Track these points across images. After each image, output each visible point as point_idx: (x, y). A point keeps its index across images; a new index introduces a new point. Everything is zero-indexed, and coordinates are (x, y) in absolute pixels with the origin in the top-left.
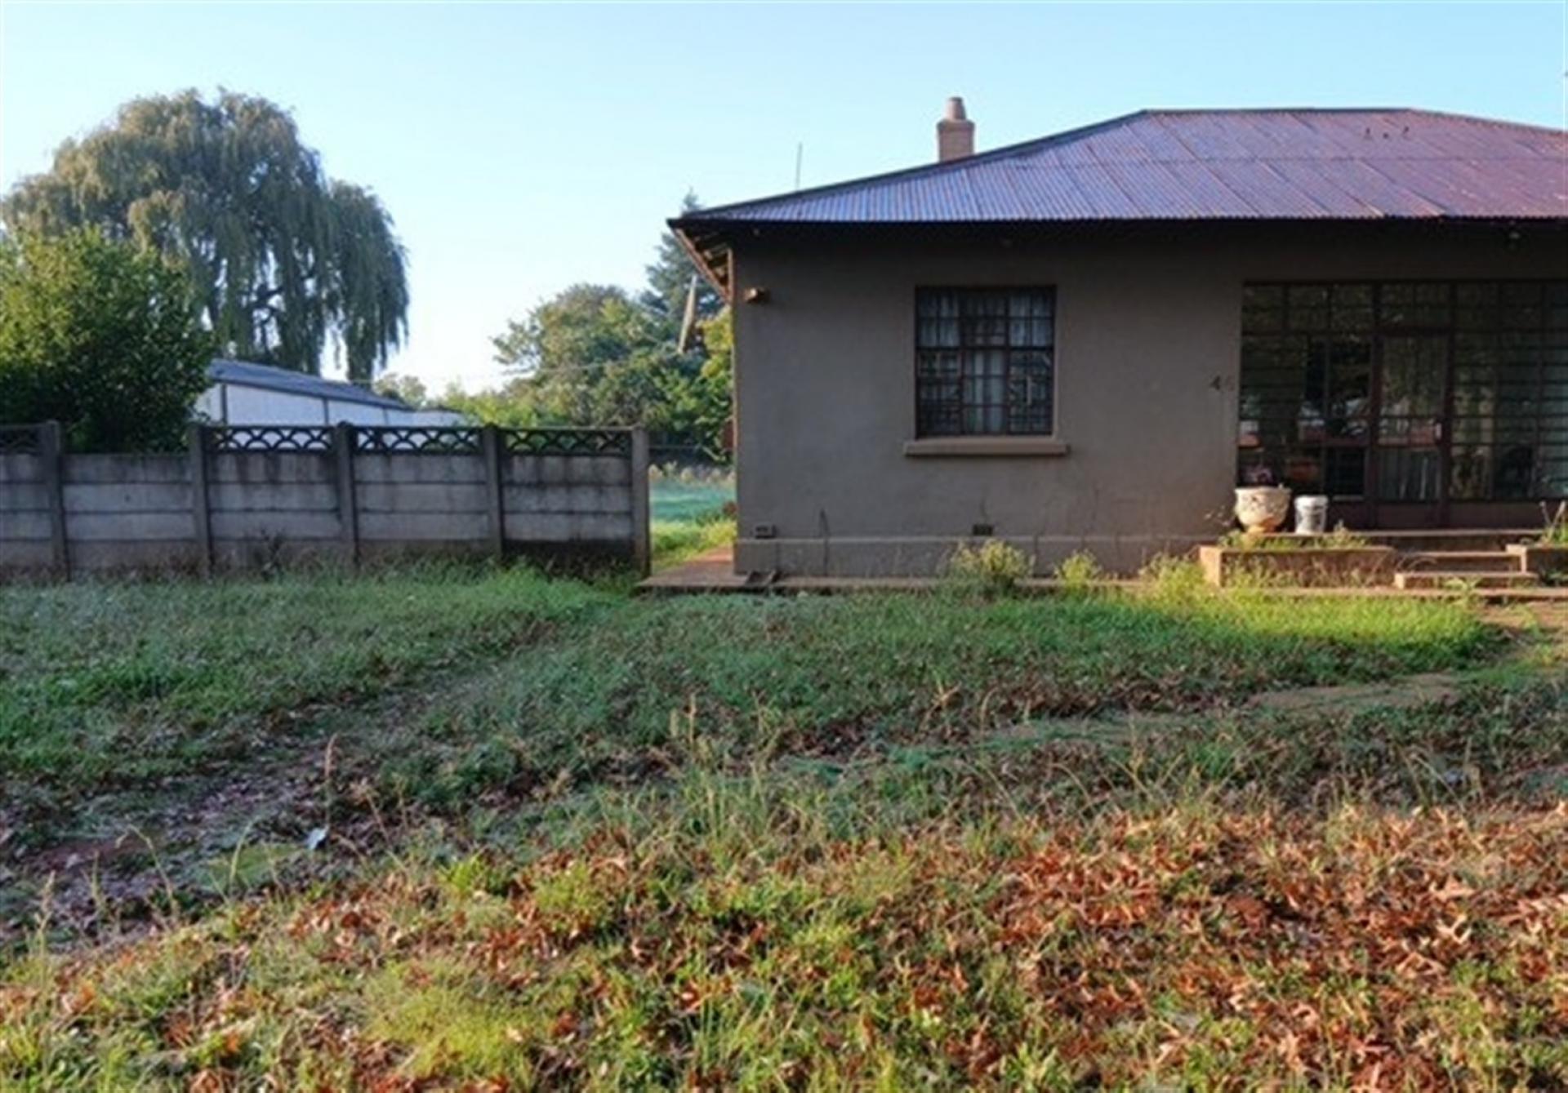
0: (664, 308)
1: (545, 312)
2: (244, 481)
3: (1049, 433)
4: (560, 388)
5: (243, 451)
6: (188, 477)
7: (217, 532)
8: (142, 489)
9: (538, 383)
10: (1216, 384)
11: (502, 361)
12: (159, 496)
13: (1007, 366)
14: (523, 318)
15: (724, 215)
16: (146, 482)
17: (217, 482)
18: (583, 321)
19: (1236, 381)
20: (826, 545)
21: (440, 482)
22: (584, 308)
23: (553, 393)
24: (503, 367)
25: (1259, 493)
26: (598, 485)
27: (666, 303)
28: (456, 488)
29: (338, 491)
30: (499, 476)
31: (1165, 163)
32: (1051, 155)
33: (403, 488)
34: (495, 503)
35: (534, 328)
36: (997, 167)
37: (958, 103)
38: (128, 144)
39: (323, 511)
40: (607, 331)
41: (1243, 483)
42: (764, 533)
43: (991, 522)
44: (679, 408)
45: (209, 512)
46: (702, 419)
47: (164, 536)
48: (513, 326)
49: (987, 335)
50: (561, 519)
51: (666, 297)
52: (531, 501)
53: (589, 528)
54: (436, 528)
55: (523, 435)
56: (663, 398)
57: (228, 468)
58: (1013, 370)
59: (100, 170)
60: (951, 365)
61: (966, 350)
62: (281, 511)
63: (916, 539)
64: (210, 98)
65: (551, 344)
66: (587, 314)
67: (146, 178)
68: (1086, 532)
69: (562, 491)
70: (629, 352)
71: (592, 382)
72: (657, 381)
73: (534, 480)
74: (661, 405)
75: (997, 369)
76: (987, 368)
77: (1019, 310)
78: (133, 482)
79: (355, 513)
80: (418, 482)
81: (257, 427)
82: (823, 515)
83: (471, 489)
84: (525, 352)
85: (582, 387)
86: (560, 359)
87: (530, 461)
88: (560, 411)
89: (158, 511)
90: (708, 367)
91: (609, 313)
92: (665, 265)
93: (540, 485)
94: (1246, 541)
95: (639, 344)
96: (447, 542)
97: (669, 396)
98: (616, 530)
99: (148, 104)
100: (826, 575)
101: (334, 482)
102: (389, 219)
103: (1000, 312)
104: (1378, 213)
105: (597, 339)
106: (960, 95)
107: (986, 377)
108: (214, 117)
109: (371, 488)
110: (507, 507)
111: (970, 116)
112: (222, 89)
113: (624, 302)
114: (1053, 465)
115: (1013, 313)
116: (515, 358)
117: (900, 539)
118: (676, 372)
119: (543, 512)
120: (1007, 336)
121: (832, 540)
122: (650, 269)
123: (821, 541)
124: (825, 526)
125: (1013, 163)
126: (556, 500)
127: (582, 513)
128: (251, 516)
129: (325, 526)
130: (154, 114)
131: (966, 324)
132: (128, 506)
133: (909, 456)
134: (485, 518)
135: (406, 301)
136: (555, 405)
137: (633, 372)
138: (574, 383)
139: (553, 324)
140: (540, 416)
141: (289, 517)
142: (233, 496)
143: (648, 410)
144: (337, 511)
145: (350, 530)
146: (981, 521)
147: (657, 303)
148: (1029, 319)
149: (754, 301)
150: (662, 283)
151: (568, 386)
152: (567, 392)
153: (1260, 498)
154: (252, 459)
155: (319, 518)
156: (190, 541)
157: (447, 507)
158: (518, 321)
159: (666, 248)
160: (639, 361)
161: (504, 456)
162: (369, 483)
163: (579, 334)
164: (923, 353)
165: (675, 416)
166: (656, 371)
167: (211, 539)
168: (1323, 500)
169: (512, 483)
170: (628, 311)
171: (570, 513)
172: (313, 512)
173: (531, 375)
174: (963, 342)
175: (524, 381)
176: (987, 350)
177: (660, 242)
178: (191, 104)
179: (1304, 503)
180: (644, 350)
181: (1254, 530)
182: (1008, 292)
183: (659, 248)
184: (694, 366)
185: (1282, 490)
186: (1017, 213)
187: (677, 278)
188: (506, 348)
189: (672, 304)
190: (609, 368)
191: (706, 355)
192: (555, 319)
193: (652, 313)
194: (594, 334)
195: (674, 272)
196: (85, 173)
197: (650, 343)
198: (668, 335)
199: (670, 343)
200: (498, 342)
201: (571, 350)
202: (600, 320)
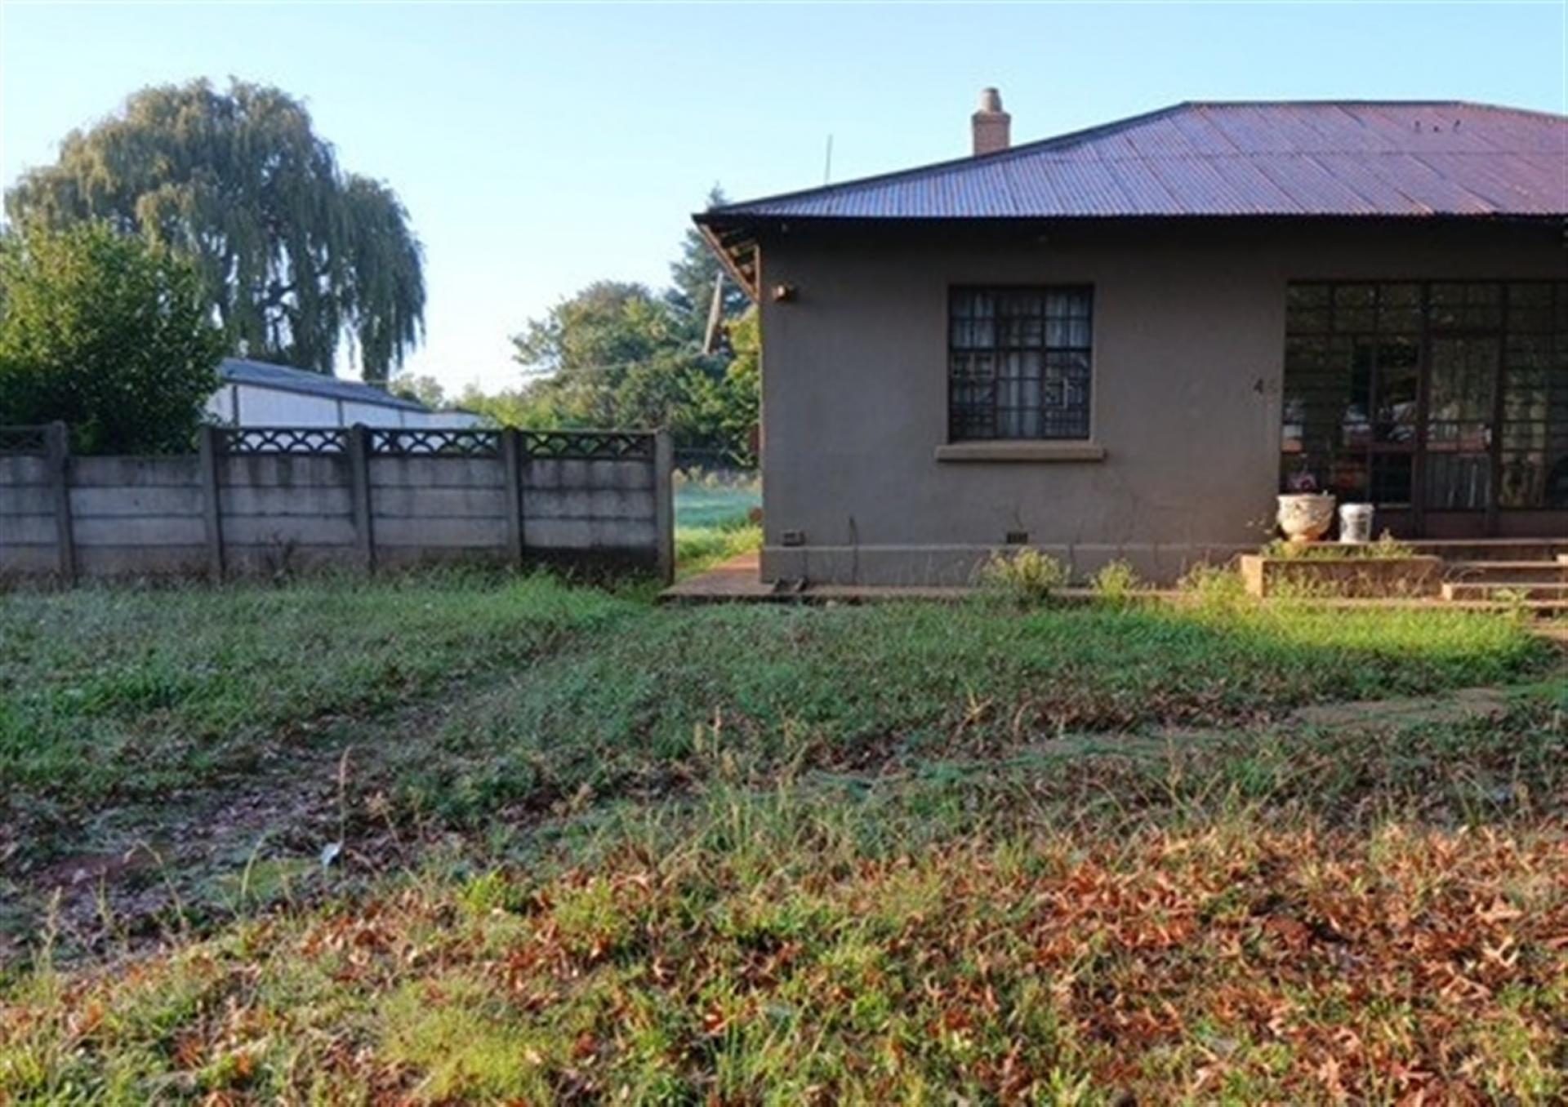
0: (690, 307)
1: (566, 311)
2: (256, 485)
3: (1087, 438)
4: (581, 389)
5: (255, 454)
6: (198, 480)
7: (228, 538)
8: (151, 493)
9: (558, 384)
10: (1259, 387)
11: (522, 361)
12: (169, 500)
13: (1043, 367)
14: (542, 316)
15: (752, 210)
16: (154, 485)
17: (229, 486)
18: (604, 321)
19: (1280, 383)
20: (856, 554)
21: (456, 487)
22: (606, 306)
23: (574, 394)
24: (523, 368)
25: (1303, 500)
26: (620, 489)
27: (692, 301)
28: (473, 493)
29: (352, 496)
30: (519, 480)
31: (1207, 158)
32: (1089, 148)
33: (420, 492)
34: (515, 510)
35: (554, 327)
36: (1033, 161)
37: (994, 95)
38: (137, 136)
39: (337, 516)
40: (631, 331)
41: (1286, 490)
42: (791, 541)
43: (1025, 530)
44: (704, 410)
45: (220, 516)
46: (728, 422)
47: (172, 540)
48: (533, 325)
49: (1022, 335)
50: (583, 525)
51: (691, 295)
52: (551, 506)
53: (611, 534)
54: (452, 534)
55: (543, 438)
56: (688, 400)
57: (239, 471)
58: (1049, 372)
59: (108, 162)
60: (985, 366)
61: (1001, 351)
62: (295, 515)
63: (947, 547)
64: (221, 88)
65: (573, 343)
66: (610, 312)
67: (155, 170)
68: (1125, 541)
69: (583, 495)
70: (651, 352)
71: (615, 384)
72: (682, 383)
73: (554, 484)
74: (687, 408)
75: (1032, 371)
76: (1021, 371)
77: (1056, 309)
78: (143, 485)
79: (371, 517)
80: (434, 486)
81: (269, 429)
82: (852, 522)
83: (491, 494)
84: (545, 352)
85: (604, 389)
86: (581, 360)
87: (550, 464)
88: (582, 415)
89: (168, 515)
90: (734, 368)
91: (632, 312)
92: (690, 262)
93: (560, 490)
94: (1289, 550)
95: (664, 344)
96: (465, 549)
97: (694, 398)
98: (638, 537)
99: (158, 94)
100: (854, 583)
101: (348, 486)
102: (406, 213)
103: (1036, 311)
104: (1428, 210)
105: (619, 338)
106: (995, 85)
107: (1021, 379)
108: (225, 108)
109: (385, 493)
110: (526, 513)
111: (1006, 108)
112: (233, 78)
113: (648, 300)
114: (1090, 472)
115: (1049, 313)
116: (535, 358)
117: (933, 547)
118: (701, 373)
119: (564, 518)
120: (1042, 336)
121: (862, 548)
122: (675, 266)
123: (850, 548)
124: (854, 534)
125: (1050, 156)
126: (578, 505)
127: (604, 519)
128: (263, 521)
129: (339, 531)
130: (163, 104)
131: (1001, 324)
132: (135, 510)
133: (945, 461)
134: (504, 524)
135: (423, 298)
136: (576, 407)
137: (657, 373)
138: (595, 386)
139: (574, 323)
140: (560, 418)
141: (303, 521)
142: (244, 500)
143: (672, 412)
144: (351, 517)
145: (365, 537)
146: (1015, 528)
147: (682, 301)
148: (1066, 319)
149: (781, 299)
150: (686, 281)
151: (590, 387)
152: (588, 394)
153: (1304, 505)
154: (264, 460)
155: (332, 522)
156: (201, 546)
157: (463, 511)
158: (538, 319)
159: (693, 245)
160: (663, 361)
161: (524, 459)
162: (386, 486)
163: (601, 333)
164: (955, 353)
165: (703, 419)
166: (680, 372)
167: (222, 545)
168: (1366, 506)
169: (532, 488)
170: (651, 309)
171: (591, 518)
172: (327, 517)
173: (551, 376)
174: (997, 341)
175: (545, 382)
176: (1022, 350)
177: (685, 238)
178: (202, 95)
179: (1349, 511)
180: (668, 350)
181: (1297, 538)
182: (1044, 291)
183: (684, 244)
184: (720, 367)
185: (1327, 498)
186: (1054, 209)
187: (701, 275)
188: (526, 348)
189: (697, 302)
190: (632, 368)
191: (732, 356)
192: (576, 317)
193: (677, 312)
194: (616, 334)
195: (698, 269)
196: (93, 165)
197: (674, 343)
198: (692, 335)
199: (695, 343)
200: (518, 342)
201: (593, 350)
202: (623, 319)
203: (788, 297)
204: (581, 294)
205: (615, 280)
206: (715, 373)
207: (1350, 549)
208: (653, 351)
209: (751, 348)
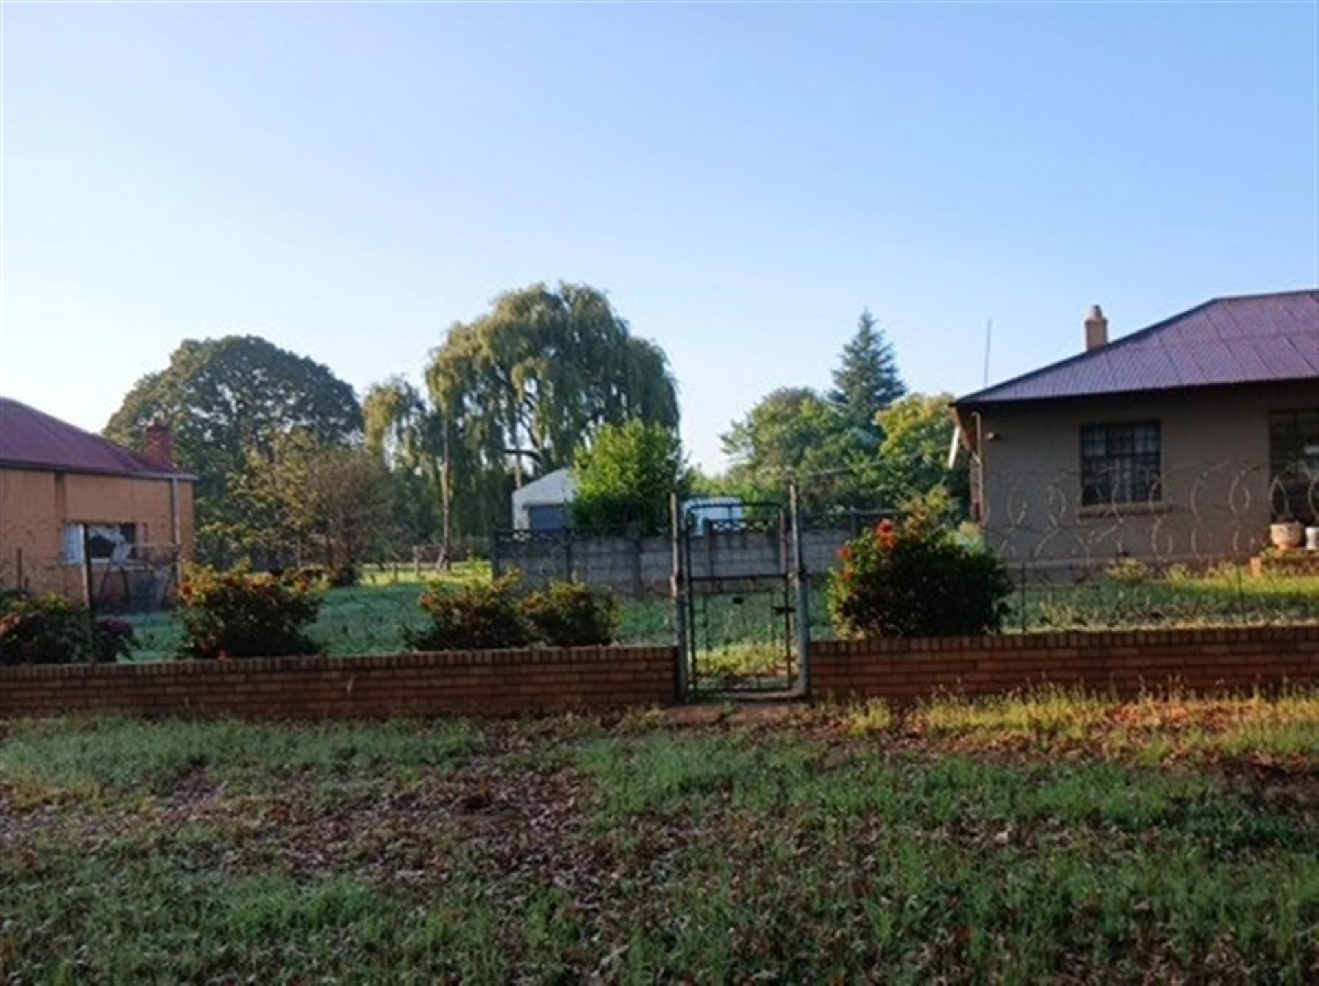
0: (846, 402)
1: (758, 413)
2: (730, 548)
3: (1160, 499)
4: (773, 471)
5: (729, 532)
6: (702, 546)
7: (716, 574)
9: (752, 468)
10: (1257, 468)
11: (727, 452)
13: (1134, 462)
14: (741, 418)
17: (716, 548)
18: (786, 418)
19: (1268, 467)
22: (786, 408)
23: (768, 473)
24: (727, 457)
25: (1284, 527)
27: (848, 397)
28: (834, 546)
29: (777, 550)
31: (1224, 341)
33: (809, 547)
35: (750, 426)
36: (1122, 349)
37: (1097, 310)
38: (509, 327)
39: (768, 561)
40: (806, 423)
41: (1274, 520)
43: (1128, 549)
44: (864, 479)
45: (712, 563)
48: (735, 425)
49: (1123, 447)
51: (847, 393)
56: (851, 472)
57: (721, 542)
58: (1137, 466)
59: (492, 346)
60: (1102, 465)
61: (1110, 457)
62: (748, 561)
64: (553, 288)
65: (765, 437)
66: (789, 411)
67: (520, 350)
68: (1183, 553)
71: (796, 463)
74: (851, 479)
75: (1128, 466)
76: (1122, 465)
77: (1139, 434)
80: (816, 544)
84: (744, 444)
85: (789, 468)
86: (770, 446)
88: (772, 488)
90: (884, 447)
92: (847, 369)
94: (1278, 554)
95: (831, 431)
97: (856, 470)
99: (516, 297)
102: (665, 360)
103: (1128, 435)
105: (798, 430)
106: (1097, 303)
107: (1122, 470)
108: (554, 302)
111: (1105, 316)
112: (561, 282)
113: (816, 400)
114: (1162, 517)
115: (1135, 436)
116: (736, 448)
118: (862, 452)
120: (1133, 448)
122: (835, 373)
125: (1132, 346)
128: (733, 565)
130: (522, 304)
131: (1109, 443)
133: (1082, 516)
135: (678, 417)
136: (769, 482)
137: (827, 455)
138: (782, 466)
139: (766, 422)
140: (760, 492)
141: (752, 564)
142: (724, 555)
146: (1122, 549)
147: (840, 398)
148: (1146, 439)
149: (992, 439)
150: (845, 383)
151: (778, 468)
152: (779, 473)
153: (1284, 529)
154: (733, 536)
158: (738, 421)
159: (849, 356)
160: (832, 445)
163: (784, 428)
164: (1085, 460)
165: (863, 486)
166: (845, 452)
170: (820, 406)
172: (764, 561)
173: (746, 462)
174: (1107, 453)
175: (743, 466)
176: (1121, 457)
177: (842, 351)
178: (541, 295)
179: (1310, 531)
180: (833, 437)
181: (1283, 547)
182: (1132, 425)
183: (843, 357)
184: (873, 446)
185: (1297, 523)
186: (1136, 385)
187: (856, 378)
188: (730, 442)
189: (853, 398)
190: (808, 452)
191: (884, 437)
192: (766, 417)
193: (837, 407)
194: (796, 427)
195: (854, 374)
196: (480, 347)
197: (838, 430)
198: (851, 423)
199: (855, 430)
200: (724, 438)
201: (779, 440)
202: (799, 416)
203: (996, 437)
204: (765, 399)
205: (790, 386)
206: (872, 451)
207: (1311, 552)
208: (823, 438)
209: (898, 431)
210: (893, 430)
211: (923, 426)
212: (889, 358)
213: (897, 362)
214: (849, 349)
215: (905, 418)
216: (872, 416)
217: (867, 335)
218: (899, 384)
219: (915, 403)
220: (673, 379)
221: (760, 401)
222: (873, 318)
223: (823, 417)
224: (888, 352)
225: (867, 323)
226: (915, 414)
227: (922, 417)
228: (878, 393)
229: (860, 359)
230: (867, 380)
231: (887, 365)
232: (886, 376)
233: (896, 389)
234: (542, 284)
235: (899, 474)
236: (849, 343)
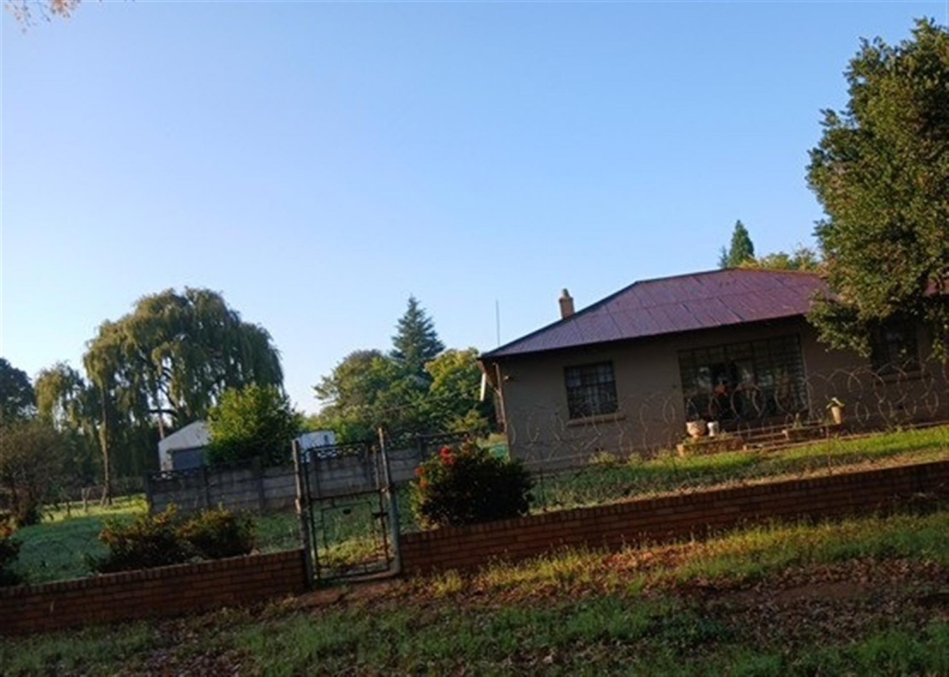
0: (404, 357)
1: (341, 369)
2: (330, 469)
3: (617, 412)
4: (355, 409)
9: (340, 408)
10: (675, 387)
11: (320, 398)
13: (600, 389)
14: (329, 374)
18: (362, 372)
19: (680, 385)
21: (401, 459)
22: (361, 365)
23: (352, 411)
24: (321, 402)
25: (694, 424)
27: (404, 354)
29: (365, 468)
30: (422, 454)
31: (646, 308)
32: (602, 309)
35: (336, 378)
36: (584, 316)
37: (566, 292)
38: (148, 321)
39: (360, 476)
40: (376, 375)
41: (688, 421)
43: (602, 446)
44: (421, 409)
45: (318, 481)
48: (324, 379)
49: (592, 379)
51: (404, 351)
56: (411, 406)
57: (324, 465)
58: (602, 391)
59: (135, 336)
60: (579, 392)
61: (584, 386)
62: (345, 477)
64: (180, 292)
65: (347, 386)
66: (363, 367)
67: (157, 337)
68: (635, 445)
71: (371, 402)
72: (407, 397)
74: (411, 410)
75: (596, 391)
76: (592, 391)
77: (601, 370)
79: (372, 475)
83: (413, 460)
84: (332, 392)
85: (367, 406)
86: (352, 392)
87: (433, 447)
88: (356, 421)
90: (433, 386)
91: (375, 364)
92: (402, 335)
94: (692, 441)
95: (394, 378)
96: (403, 481)
97: (415, 404)
101: (363, 465)
102: (270, 337)
103: (594, 372)
104: (719, 324)
105: (371, 379)
107: (593, 395)
108: (182, 301)
112: (186, 287)
113: (382, 357)
114: (620, 423)
115: (599, 372)
116: (327, 395)
118: (417, 391)
120: (598, 379)
122: (394, 338)
124: (541, 456)
128: (334, 481)
129: (360, 481)
130: (157, 304)
131: (583, 378)
135: (282, 377)
136: (353, 417)
137: (393, 394)
138: (362, 406)
139: (348, 375)
140: (347, 424)
141: (348, 479)
142: (326, 475)
144: (365, 475)
145: (370, 481)
146: (598, 446)
147: (399, 355)
148: (605, 373)
149: (507, 380)
150: (401, 345)
151: (359, 406)
152: (360, 411)
155: (358, 478)
157: (404, 467)
158: (327, 376)
159: (402, 326)
160: (396, 388)
161: (424, 447)
163: (361, 378)
164: (569, 389)
165: (421, 414)
166: (405, 392)
167: (319, 491)
168: (716, 423)
170: (385, 361)
172: (356, 476)
173: (334, 404)
174: (582, 383)
175: (332, 407)
176: (592, 385)
177: (397, 323)
178: (172, 297)
179: (710, 425)
180: (397, 382)
181: (695, 437)
182: (596, 365)
183: (397, 327)
184: (425, 386)
185: (702, 421)
187: (409, 341)
188: (322, 391)
189: (408, 355)
190: (380, 394)
191: (432, 380)
192: (346, 372)
193: (398, 361)
194: (369, 378)
195: (406, 338)
196: (126, 337)
197: (399, 377)
198: (408, 372)
199: (411, 376)
200: (317, 388)
201: (358, 388)
202: (371, 369)
203: (510, 379)
204: (345, 359)
205: (363, 349)
206: (425, 390)
207: (712, 438)
208: (390, 383)
209: (442, 375)
210: (438, 375)
211: (458, 371)
212: (430, 326)
213: (436, 329)
214: (402, 322)
215: (446, 366)
216: (422, 366)
217: (414, 312)
218: (438, 343)
219: (452, 355)
220: (276, 350)
221: (341, 361)
222: (417, 300)
223: (389, 369)
224: (429, 323)
225: (413, 304)
226: (452, 363)
227: (457, 364)
228: (425, 350)
229: (411, 328)
230: (416, 342)
231: (430, 331)
232: (429, 338)
233: (438, 347)
234: (172, 290)
235: (445, 404)
236: (402, 317)
